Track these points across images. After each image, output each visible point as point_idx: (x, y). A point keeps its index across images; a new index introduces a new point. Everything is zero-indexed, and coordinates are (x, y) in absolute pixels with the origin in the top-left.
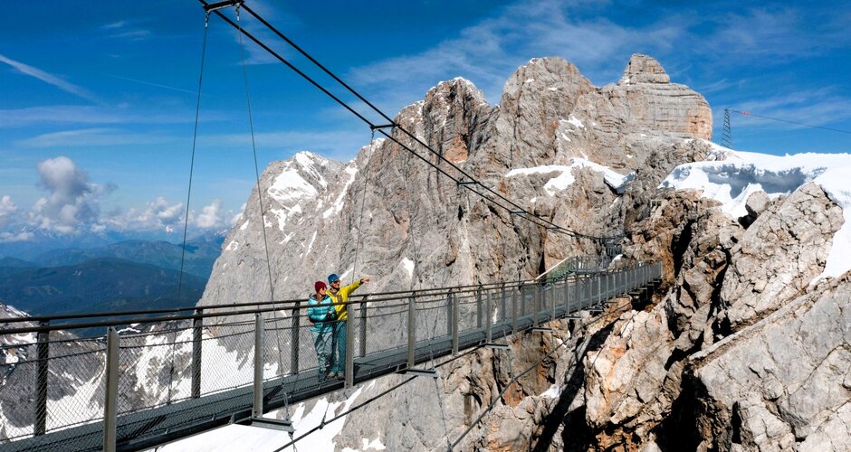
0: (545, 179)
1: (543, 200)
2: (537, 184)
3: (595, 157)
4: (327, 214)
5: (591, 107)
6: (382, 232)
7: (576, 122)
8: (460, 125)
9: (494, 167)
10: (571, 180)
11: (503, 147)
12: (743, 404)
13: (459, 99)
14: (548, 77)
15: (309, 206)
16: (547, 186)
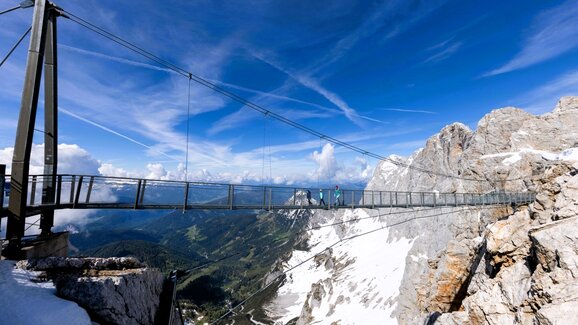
0: (503, 158)
1: (502, 167)
2: (497, 161)
3: (537, 147)
4: (402, 175)
5: (532, 125)
6: (424, 180)
7: (522, 132)
8: (458, 140)
9: (475, 155)
10: (520, 158)
11: (479, 147)
12: (559, 251)
13: (456, 130)
14: (504, 116)
15: (396, 172)
16: (503, 162)
